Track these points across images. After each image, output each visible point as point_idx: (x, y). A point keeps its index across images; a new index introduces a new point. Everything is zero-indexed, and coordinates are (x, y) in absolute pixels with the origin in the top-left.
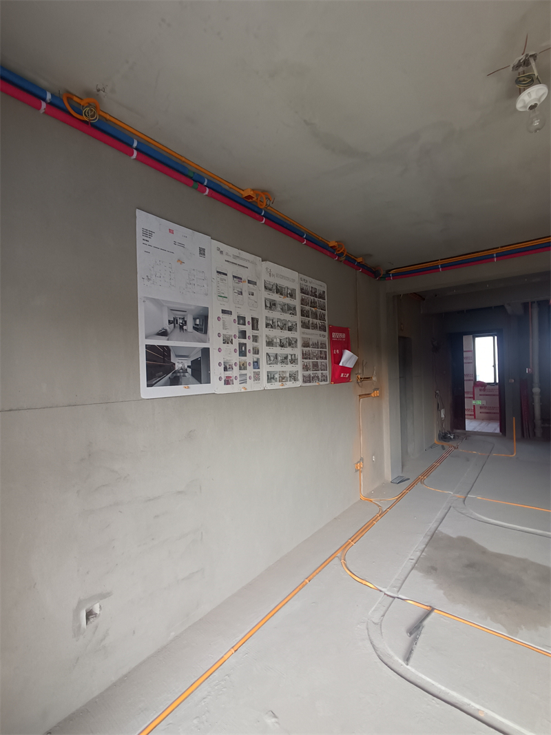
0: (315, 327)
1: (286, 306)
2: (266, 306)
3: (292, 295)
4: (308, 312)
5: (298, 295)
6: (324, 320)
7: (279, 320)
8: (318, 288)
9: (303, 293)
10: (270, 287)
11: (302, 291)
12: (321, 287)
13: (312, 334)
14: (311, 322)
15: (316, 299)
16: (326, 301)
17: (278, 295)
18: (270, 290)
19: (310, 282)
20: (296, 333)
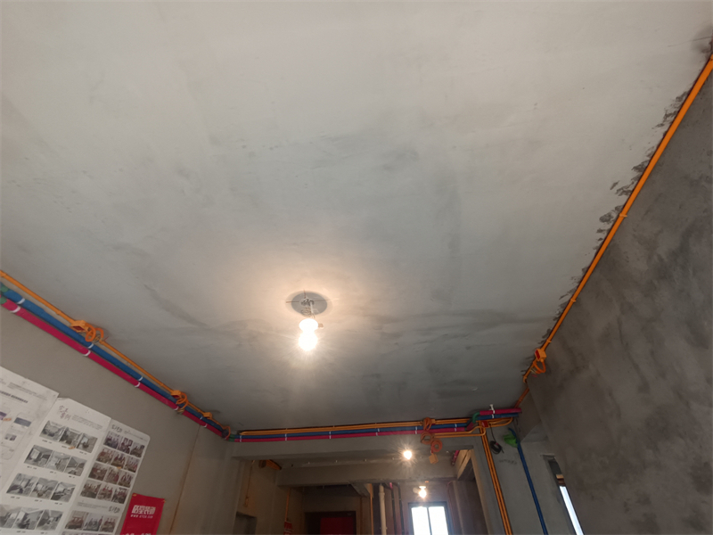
0: (106, 494)
1: (68, 461)
2: (29, 457)
3: (85, 446)
4: (104, 472)
5: (98, 447)
6: (128, 485)
7: (43, 481)
8: (135, 440)
9: (109, 445)
10: (53, 431)
11: (108, 442)
12: (139, 438)
13: (95, 507)
14: (102, 487)
15: (126, 455)
16: (141, 459)
17: (64, 444)
18: (52, 435)
19: (126, 432)
20: (64, 503)
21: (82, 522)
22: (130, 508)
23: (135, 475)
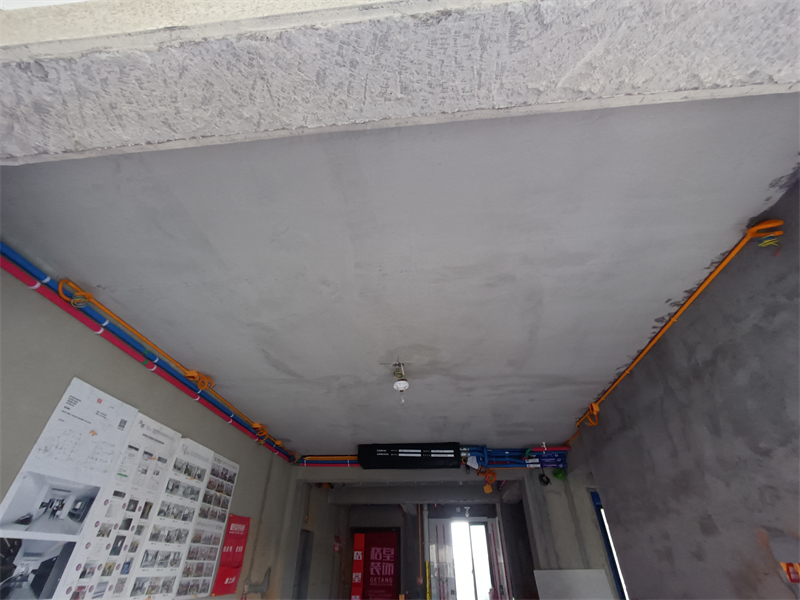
0: (214, 516)
1: (190, 490)
2: (167, 488)
3: (200, 477)
4: (211, 497)
5: (207, 477)
6: (226, 507)
7: (176, 506)
8: (230, 469)
9: (213, 475)
10: (180, 465)
11: (214, 472)
12: (233, 468)
13: (207, 525)
14: (211, 510)
15: (225, 482)
16: (234, 485)
17: (185, 476)
18: (179, 469)
19: (224, 463)
20: (190, 523)
21: (200, 538)
22: (228, 526)
23: (230, 498)
